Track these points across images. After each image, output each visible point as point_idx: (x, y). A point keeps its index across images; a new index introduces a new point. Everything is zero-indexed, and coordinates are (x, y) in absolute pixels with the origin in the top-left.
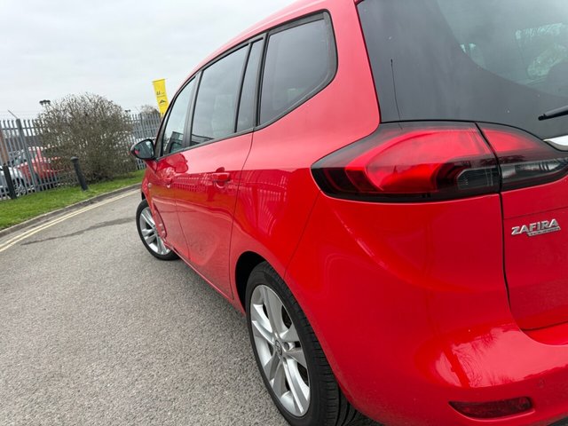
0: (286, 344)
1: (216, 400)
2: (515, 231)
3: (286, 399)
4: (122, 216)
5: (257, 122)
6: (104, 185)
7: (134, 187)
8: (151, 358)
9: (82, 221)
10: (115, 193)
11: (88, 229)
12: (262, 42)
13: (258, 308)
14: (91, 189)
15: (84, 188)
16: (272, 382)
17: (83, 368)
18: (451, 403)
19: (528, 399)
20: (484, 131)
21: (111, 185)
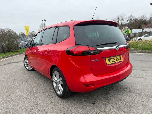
0: (59, 81)
1: (44, 95)
2: (92, 61)
3: (59, 93)
5: (56, 42)
8: (29, 89)
9: (5, 62)
11: (7, 64)
12: (58, 28)
13: (54, 76)
16: (56, 90)
18: (83, 85)
19: (93, 84)
20: (89, 47)
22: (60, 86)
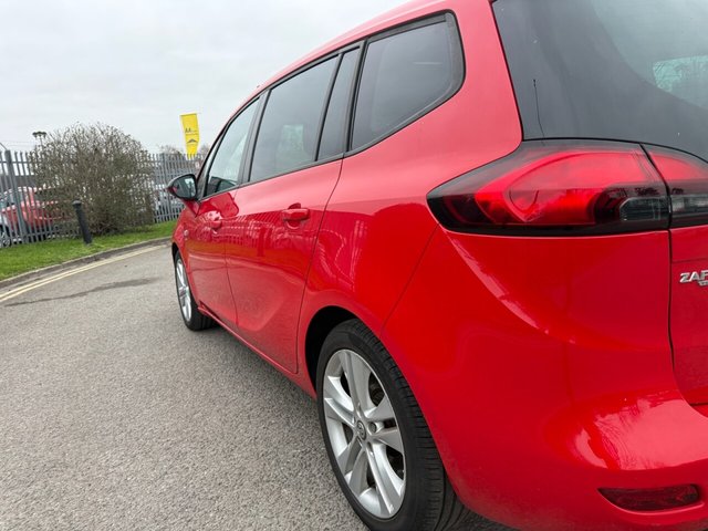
0: (372, 424)
1: (272, 500)
2: (685, 278)
3: (367, 499)
4: (136, 277)
5: (348, 146)
6: (112, 239)
7: (150, 244)
8: (184, 447)
9: (85, 281)
10: (127, 249)
11: (93, 291)
12: (358, 52)
13: (334, 381)
14: (96, 242)
15: (87, 241)
16: (348, 477)
17: (94, 457)
18: (600, 490)
20: (650, 153)
21: (121, 239)
22: (379, 459)
